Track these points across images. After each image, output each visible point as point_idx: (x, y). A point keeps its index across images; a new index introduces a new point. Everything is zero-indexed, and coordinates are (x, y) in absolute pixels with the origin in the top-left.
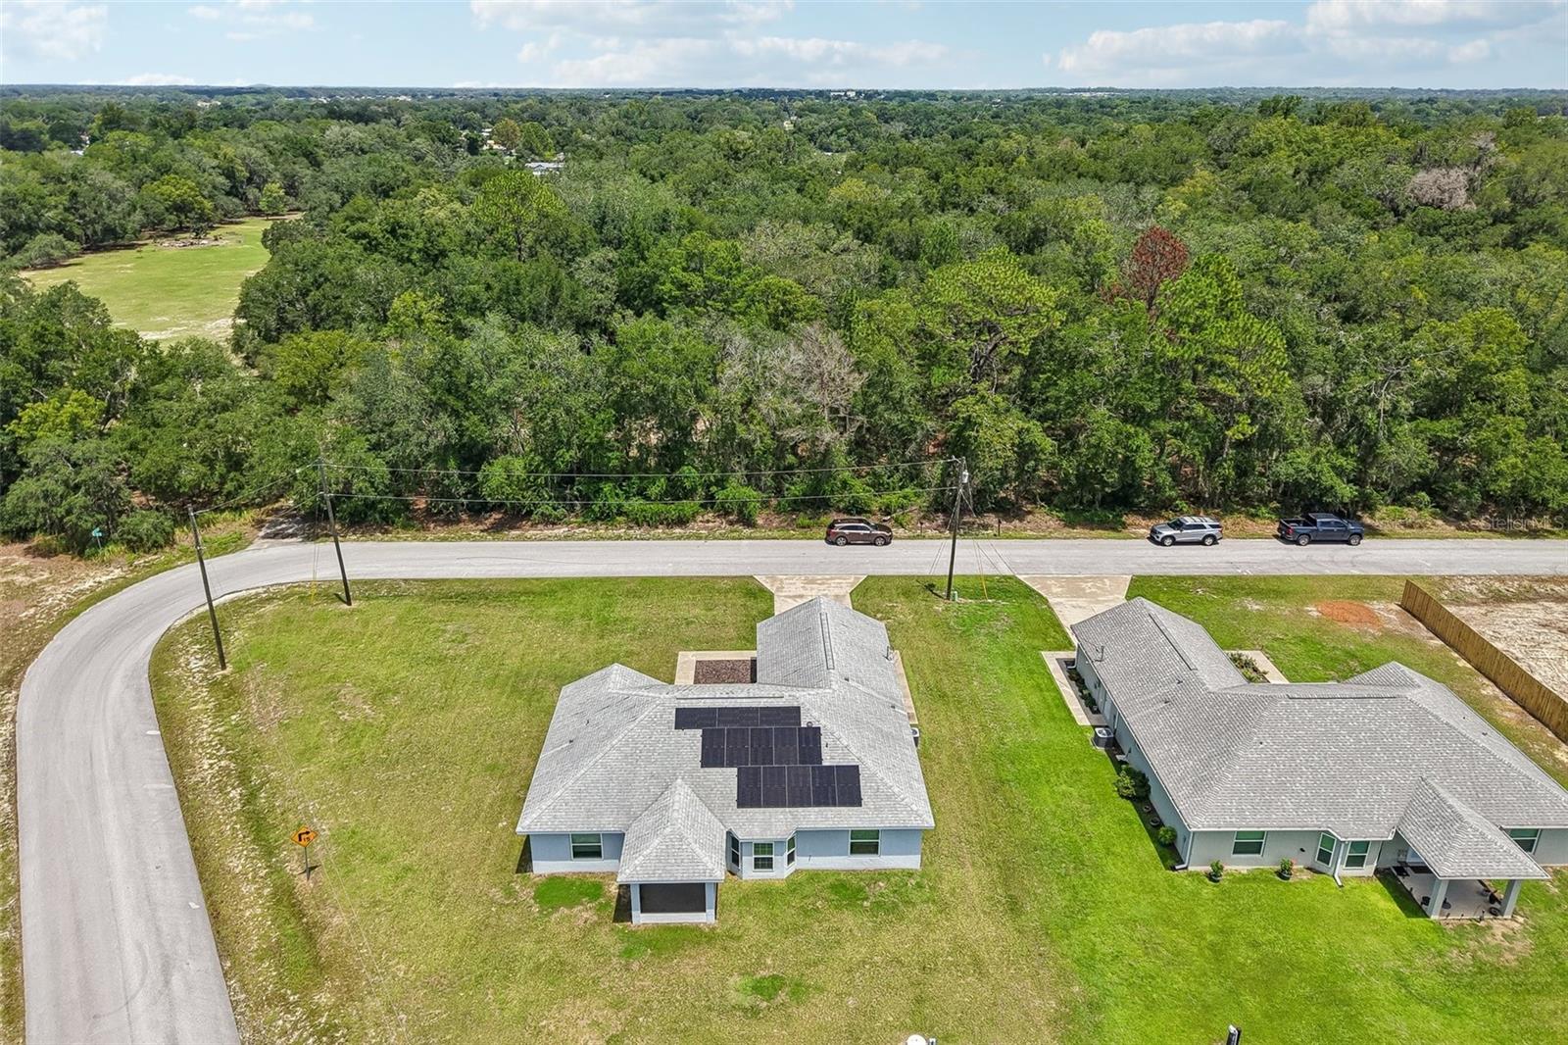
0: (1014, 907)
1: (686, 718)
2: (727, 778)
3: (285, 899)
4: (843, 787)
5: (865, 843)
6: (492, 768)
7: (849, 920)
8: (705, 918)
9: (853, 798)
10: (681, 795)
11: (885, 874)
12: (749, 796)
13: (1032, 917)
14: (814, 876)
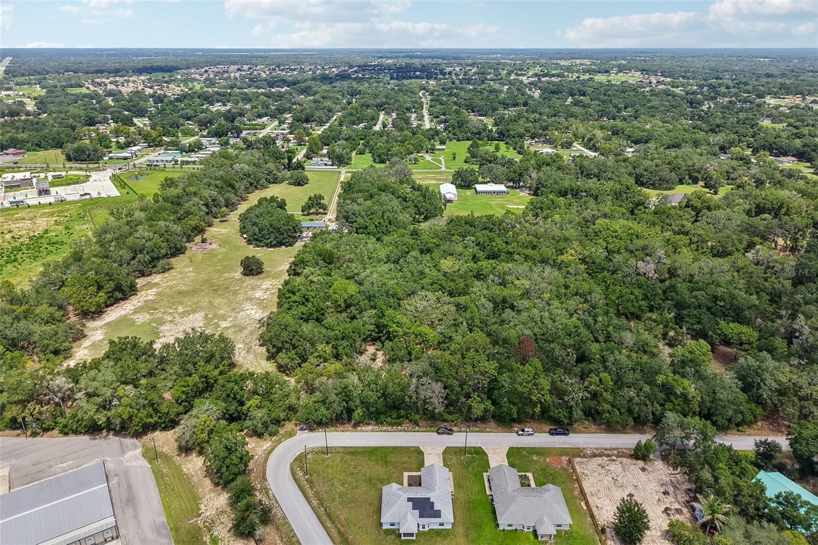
0: (467, 536)
1: (409, 500)
2: (417, 512)
3: (339, 532)
4: (437, 514)
5: (442, 524)
6: (370, 504)
7: (438, 539)
8: (414, 538)
9: (440, 517)
10: (409, 515)
11: (445, 530)
12: (421, 516)
13: (470, 539)
14: (433, 530)
